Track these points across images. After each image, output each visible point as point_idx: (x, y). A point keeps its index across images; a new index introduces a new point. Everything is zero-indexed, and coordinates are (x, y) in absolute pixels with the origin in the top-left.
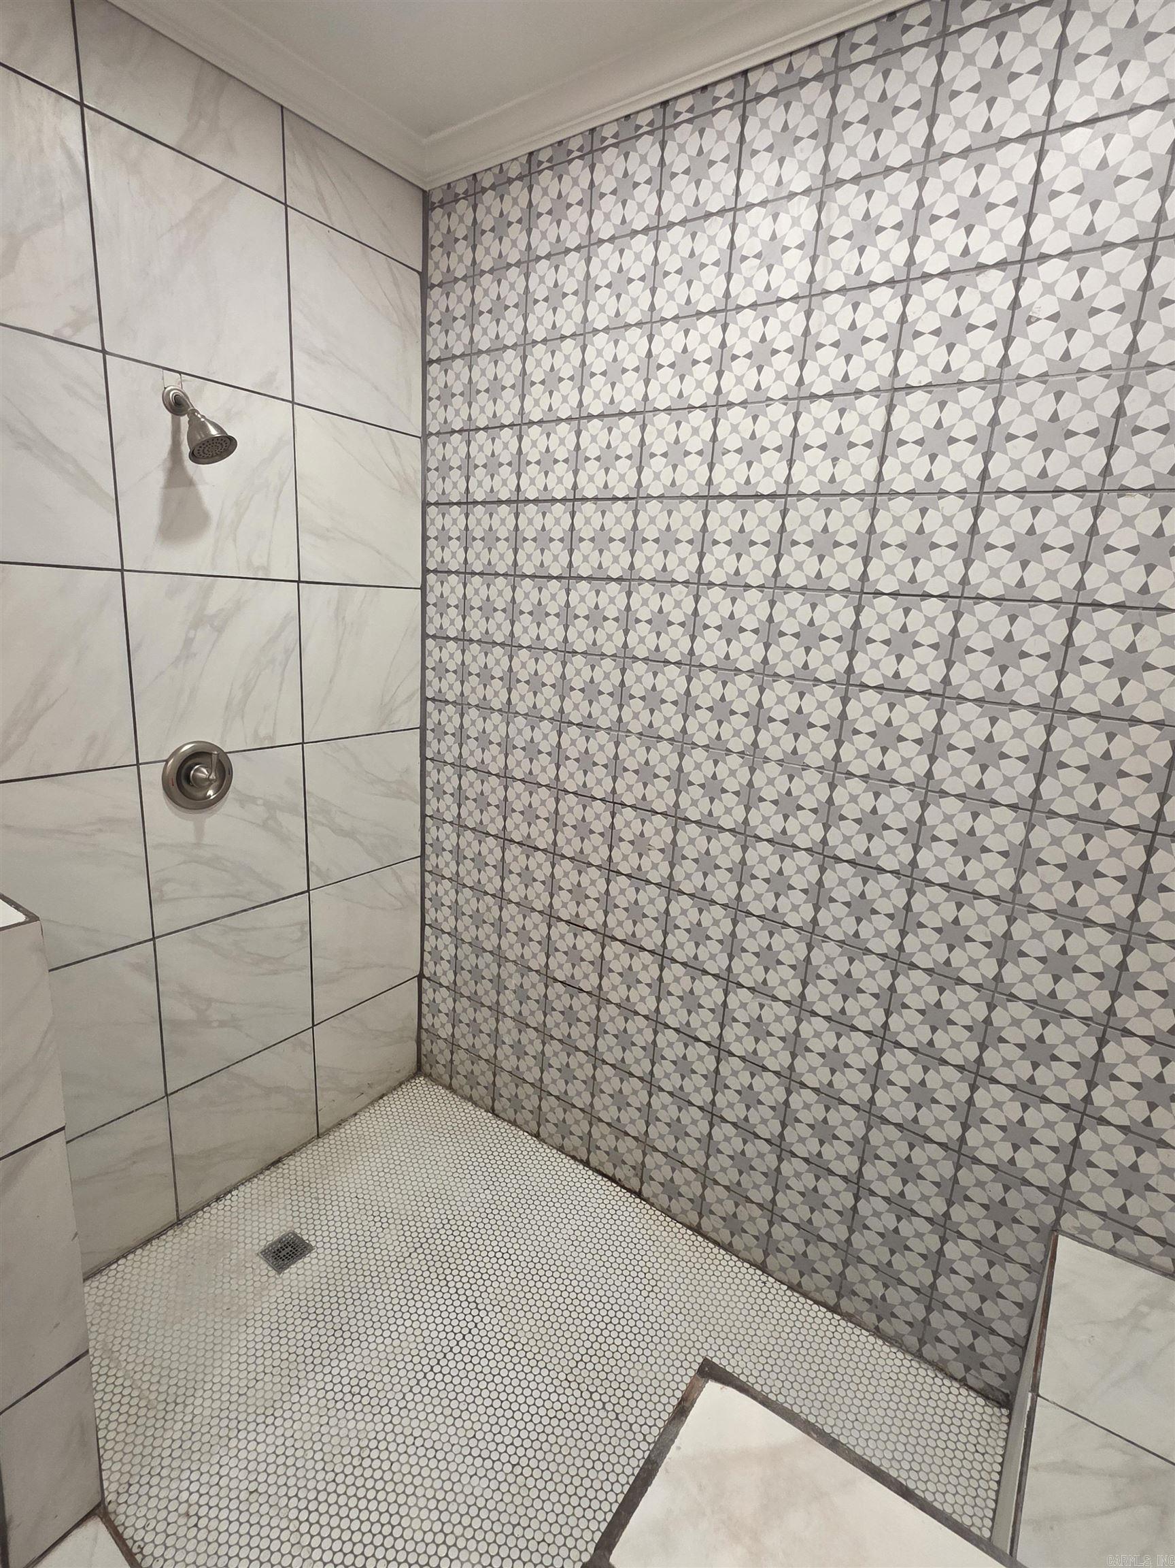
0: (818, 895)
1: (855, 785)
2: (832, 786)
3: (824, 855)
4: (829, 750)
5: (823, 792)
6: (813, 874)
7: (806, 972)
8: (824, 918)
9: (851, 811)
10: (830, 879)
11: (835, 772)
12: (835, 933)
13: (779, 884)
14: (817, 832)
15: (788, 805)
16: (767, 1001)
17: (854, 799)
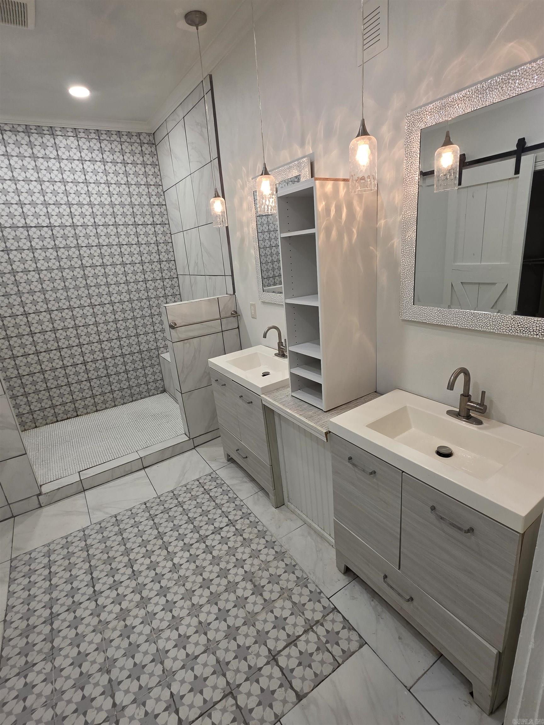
0: (94, 315)
1: (93, 288)
2: (88, 290)
3: (92, 306)
4: (84, 282)
5: (86, 292)
6: (91, 311)
7: (98, 333)
8: (97, 319)
9: (94, 294)
10: (95, 310)
11: (87, 286)
12: (101, 321)
13: (84, 316)
14: (89, 301)
15: (79, 297)
16: (92, 345)
17: (94, 291)
